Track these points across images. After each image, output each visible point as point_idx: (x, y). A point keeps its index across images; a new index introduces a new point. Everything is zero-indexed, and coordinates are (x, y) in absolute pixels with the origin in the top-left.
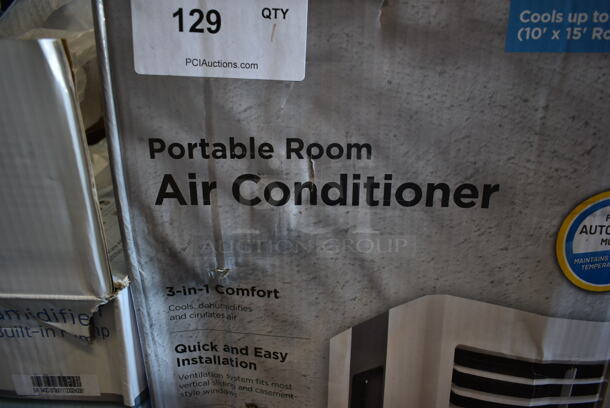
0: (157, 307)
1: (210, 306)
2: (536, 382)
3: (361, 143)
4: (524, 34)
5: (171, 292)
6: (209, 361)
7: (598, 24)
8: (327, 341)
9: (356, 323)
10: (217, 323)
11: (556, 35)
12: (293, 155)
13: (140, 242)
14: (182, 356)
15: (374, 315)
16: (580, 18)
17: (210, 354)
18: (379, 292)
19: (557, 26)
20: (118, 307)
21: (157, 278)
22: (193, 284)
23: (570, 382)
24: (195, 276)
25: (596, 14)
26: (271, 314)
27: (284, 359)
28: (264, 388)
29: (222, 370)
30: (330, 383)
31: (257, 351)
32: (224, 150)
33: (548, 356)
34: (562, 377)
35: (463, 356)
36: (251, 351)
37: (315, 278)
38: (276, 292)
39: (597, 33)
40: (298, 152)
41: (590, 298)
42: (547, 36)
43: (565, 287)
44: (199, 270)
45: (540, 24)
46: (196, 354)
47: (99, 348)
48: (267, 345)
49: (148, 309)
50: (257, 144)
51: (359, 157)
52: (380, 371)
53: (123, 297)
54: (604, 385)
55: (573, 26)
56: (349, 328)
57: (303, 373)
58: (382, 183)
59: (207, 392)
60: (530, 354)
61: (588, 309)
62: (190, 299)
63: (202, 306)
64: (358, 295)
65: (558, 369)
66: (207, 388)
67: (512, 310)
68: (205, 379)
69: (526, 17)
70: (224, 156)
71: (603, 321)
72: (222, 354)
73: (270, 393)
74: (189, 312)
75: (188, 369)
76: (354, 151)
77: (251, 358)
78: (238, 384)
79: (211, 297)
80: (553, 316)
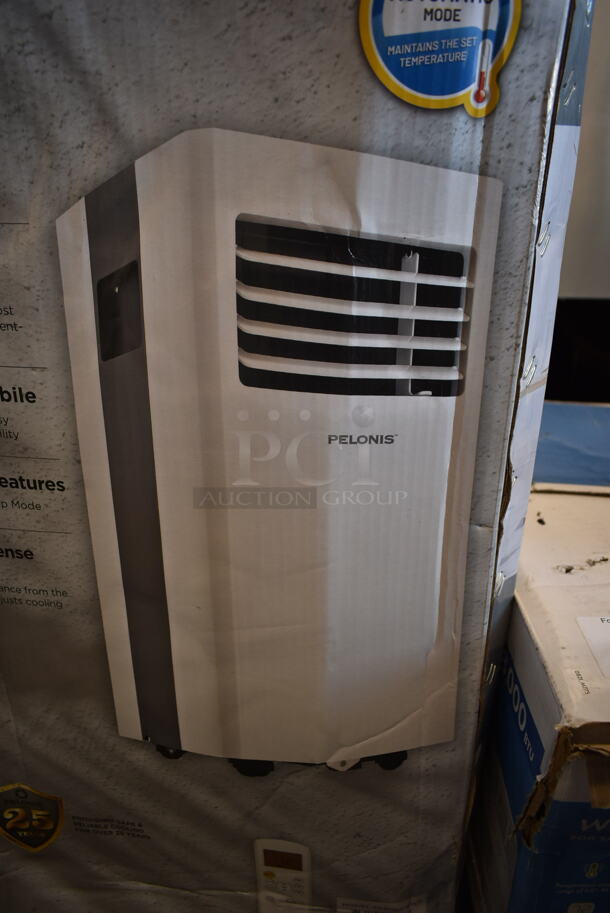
2: (357, 272)
8: (52, 222)
9: (90, 189)
15: (113, 173)
18: (117, 130)
23: (411, 277)
30: (66, 299)
33: (372, 225)
34: (397, 266)
35: (250, 232)
37: (18, 110)
41: (421, 121)
43: (380, 101)
52: (134, 269)
54: (469, 291)
56: (80, 198)
57: (26, 285)
60: (343, 224)
61: (419, 142)
64: (86, 139)
65: (389, 253)
67: (308, 146)
71: (446, 167)
80: (368, 150)
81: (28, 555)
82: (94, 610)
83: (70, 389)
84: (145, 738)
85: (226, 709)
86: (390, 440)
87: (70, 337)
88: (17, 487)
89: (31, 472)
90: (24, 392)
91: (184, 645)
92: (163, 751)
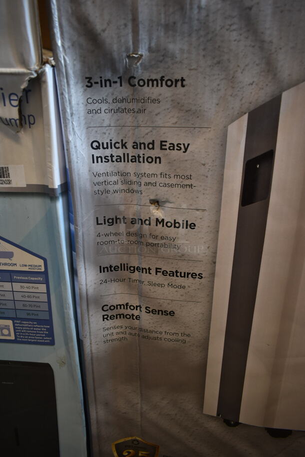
1: (122, 101)
5: (89, 82)
6: (119, 159)
8: (226, 128)
9: (252, 108)
10: (128, 118)
14: (97, 153)
15: (268, 99)
17: (120, 152)
18: (275, 75)
21: (78, 66)
22: (108, 75)
24: (112, 64)
26: (177, 105)
27: (186, 149)
28: (167, 181)
29: (130, 167)
30: (225, 170)
31: (162, 144)
36: (157, 145)
37: (219, 63)
38: (183, 80)
44: (115, 55)
46: (108, 152)
47: (26, 137)
48: (173, 138)
52: (270, 156)
53: (48, 70)
56: (245, 113)
57: (204, 163)
59: (115, 191)
62: (106, 92)
63: (115, 100)
64: (255, 80)
66: (116, 187)
68: (115, 178)
72: (131, 151)
73: (171, 186)
74: (104, 107)
75: (101, 167)
77: (156, 152)
78: (144, 180)
79: (124, 91)
81: (172, 313)
82: (205, 345)
83: (218, 222)
84: (218, 415)
85: (271, 400)
87: (224, 192)
88: (173, 276)
89: (184, 268)
90: (189, 223)
91: (254, 365)
92: (227, 423)
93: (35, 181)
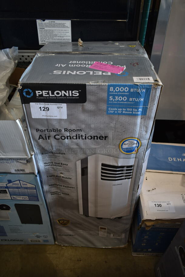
0: (40, 157)
1: (51, 156)
2: (117, 169)
3: (79, 129)
4: (110, 112)
5: (42, 154)
6: (51, 165)
7: (124, 111)
8: (76, 162)
9: (81, 159)
10: (53, 159)
11: (116, 112)
12: (66, 131)
13: (35, 146)
14: (46, 165)
15: (85, 158)
16: (121, 109)
17: (52, 164)
18: (86, 154)
19: (116, 111)
20: (32, 158)
21: (39, 152)
22: (47, 152)
23: (125, 169)
24: (46, 151)
25: (123, 109)
26: (64, 157)
27: (67, 165)
28: (64, 170)
29: (54, 167)
30: (77, 169)
31: (61, 164)
32: (51, 130)
33: (120, 165)
34: (123, 168)
35: (103, 165)
36: (60, 164)
38: (64, 153)
39: (124, 112)
40: (67, 131)
41: (127, 155)
42: (114, 112)
43: (122, 154)
44: (48, 150)
45: (113, 110)
46: (49, 164)
47: (28, 164)
48: (63, 163)
49: (38, 157)
50: (58, 130)
51: (79, 132)
52: (87, 167)
53: (33, 157)
54: (133, 169)
55: (119, 111)
56: (80, 160)
57: (71, 168)
58: (84, 136)
59: (51, 171)
60: (116, 165)
61: (127, 157)
62: (46, 155)
63: (49, 156)
64: (81, 154)
65: (123, 167)
66: (51, 170)
67: (112, 157)
68: (51, 168)
69: (110, 109)
70: (52, 132)
71: (130, 158)
72: (54, 164)
73: (65, 171)
74: (46, 157)
75: (47, 167)
76: (78, 131)
77: (60, 165)
78: (58, 169)
79: (51, 154)
80: (120, 158)
81: (68, 194)
82: (78, 201)
83: (77, 178)
84: (83, 214)
85: (96, 212)
86: (121, 184)
87: (77, 173)
88: (68, 187)
89: (70, 186)
90: (70, 178)
91: (91, 205)
92: (86, 216)
93: (31, 171)
